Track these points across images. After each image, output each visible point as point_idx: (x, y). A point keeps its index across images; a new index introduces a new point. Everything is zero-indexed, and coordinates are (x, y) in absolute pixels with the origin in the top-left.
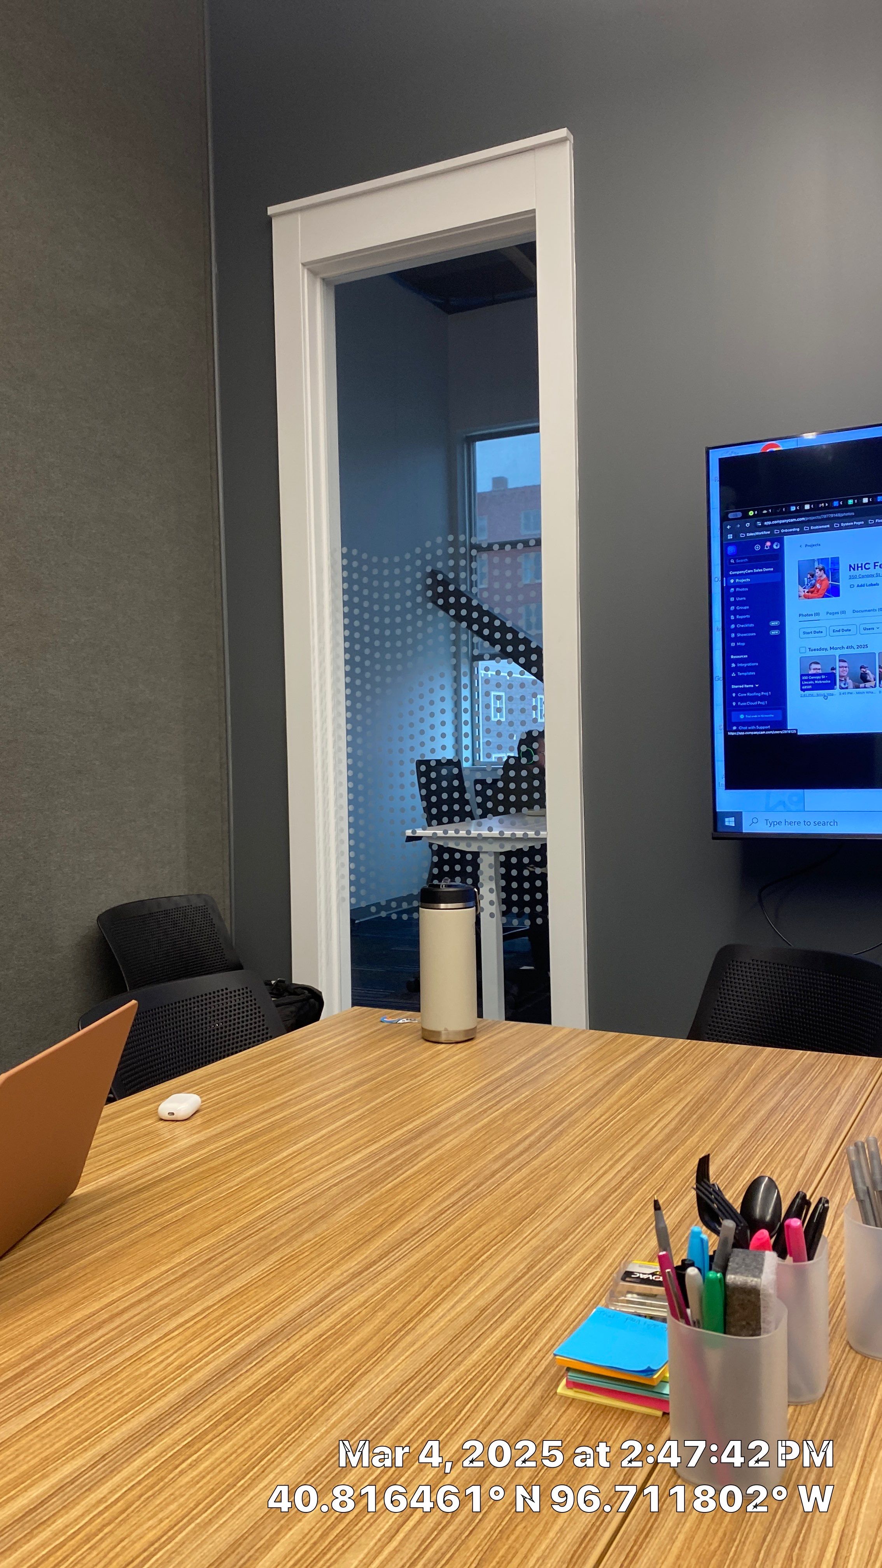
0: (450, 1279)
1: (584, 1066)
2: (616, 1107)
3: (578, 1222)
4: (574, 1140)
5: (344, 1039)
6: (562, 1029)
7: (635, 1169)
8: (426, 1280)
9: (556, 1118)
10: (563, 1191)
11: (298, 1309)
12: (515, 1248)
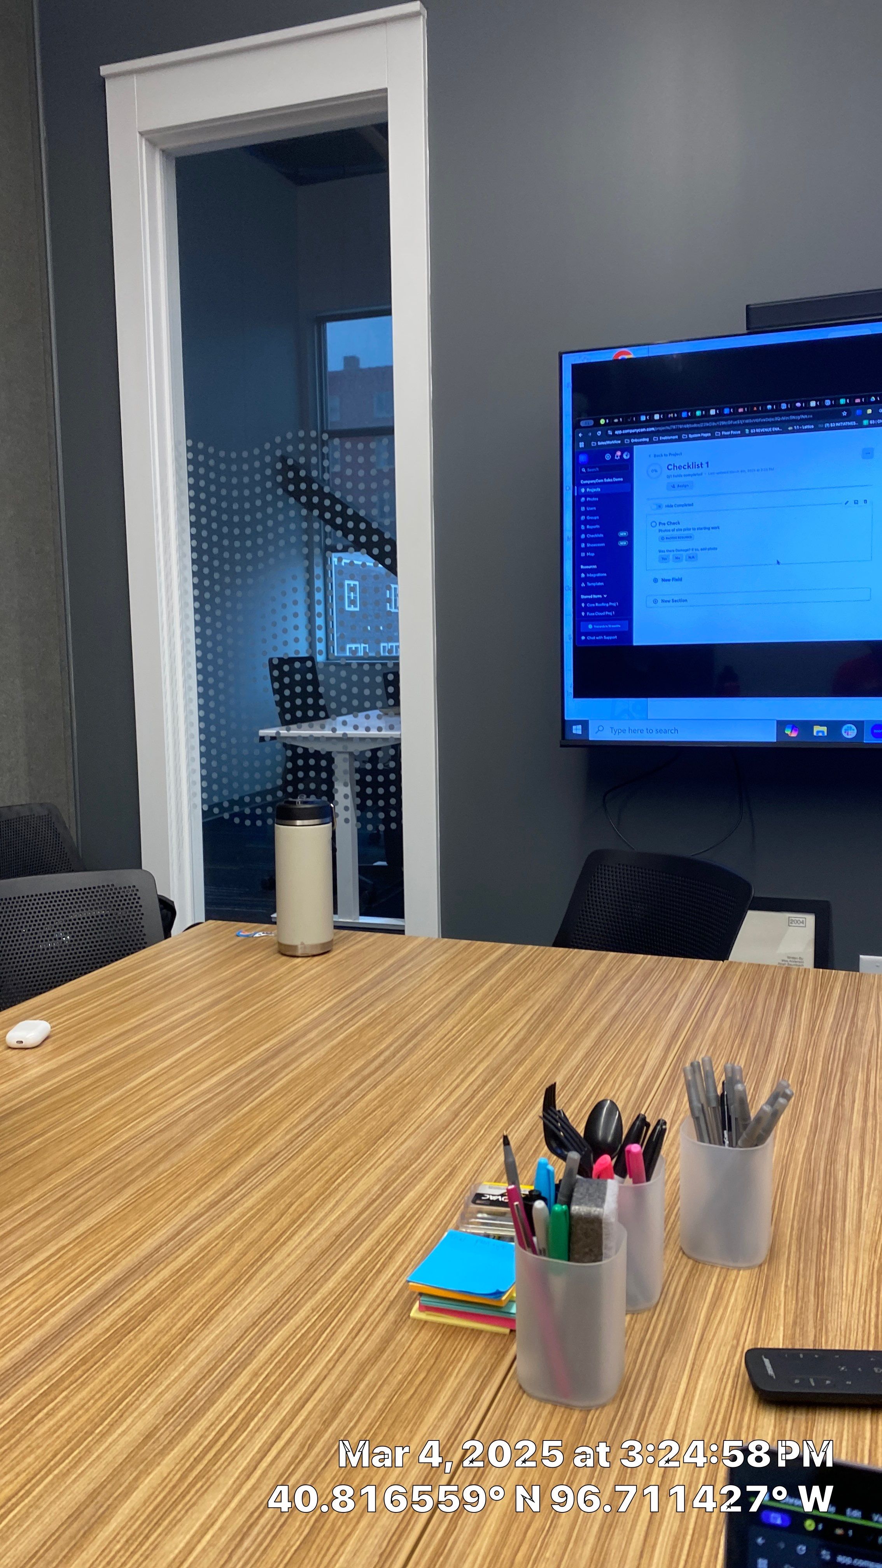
0: (306, 1205)
1: (437, 976)
2: (467, 1018)
3: (431, 1139)
4: (427, 1054)
5: (199, 956)
6: (416, 938)
7: (485, 1082)
8: (283, 1207)
9: (410, 1031)
10: (416, 1108)
11: (155, 1244)
12: (370, 1168)
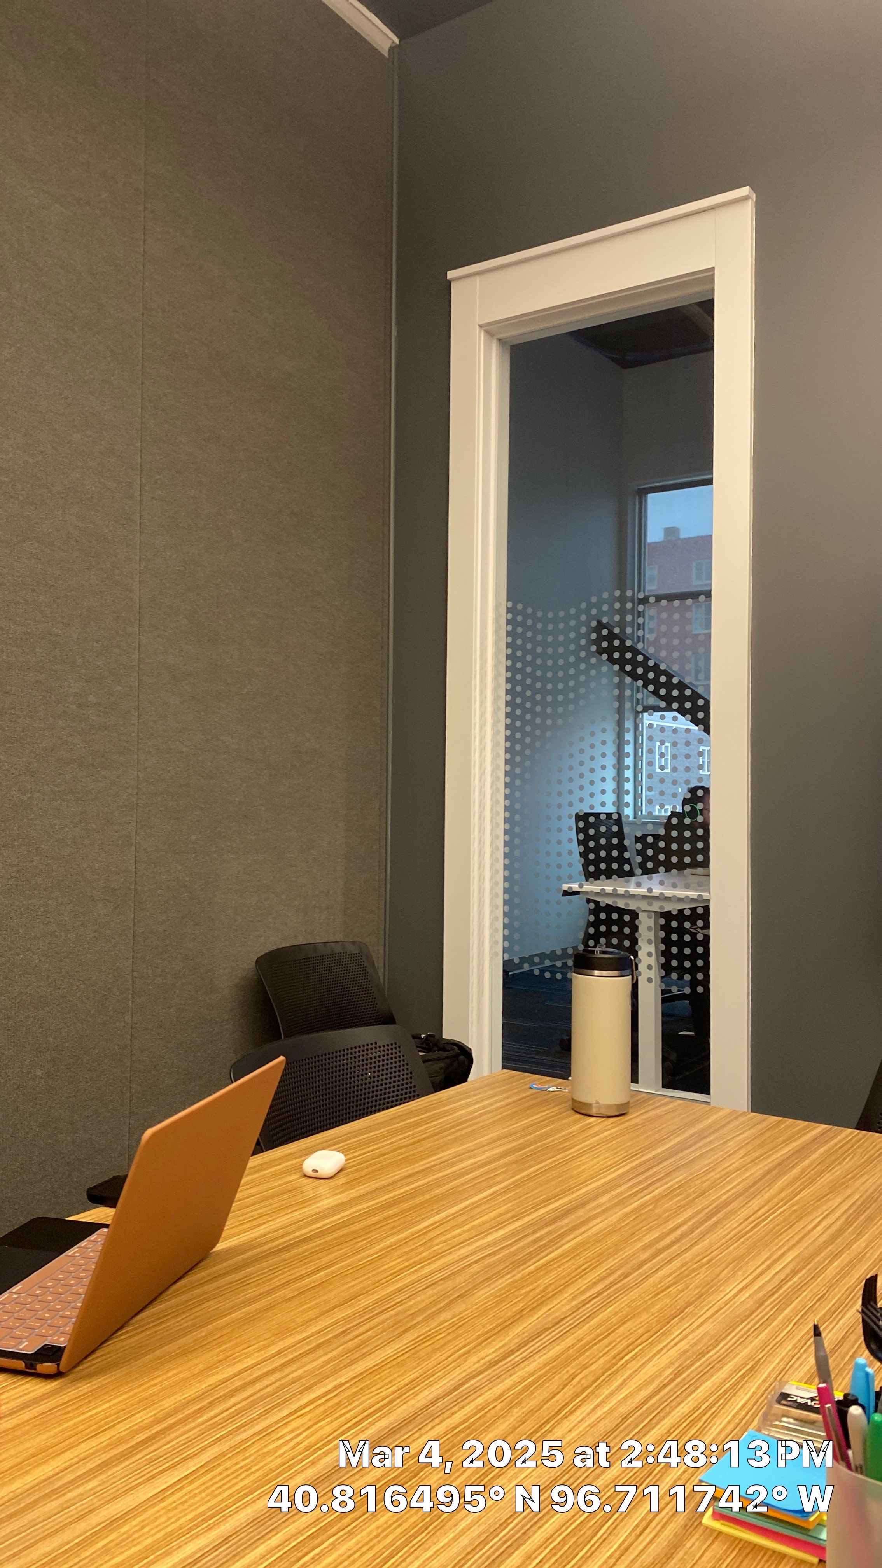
0: (591, 1378)
1: (742, 1152)
2: (775, 1200)
3: (732, 1326)
4: (729, 1233)
5: (492, 1104)
6: (721, 1109)
7: (794, 1272)
8: (566, 1377)
9: (710, 1208)
10: (716, 1291)
11: (431, 1396)
12: (662, 1349)
